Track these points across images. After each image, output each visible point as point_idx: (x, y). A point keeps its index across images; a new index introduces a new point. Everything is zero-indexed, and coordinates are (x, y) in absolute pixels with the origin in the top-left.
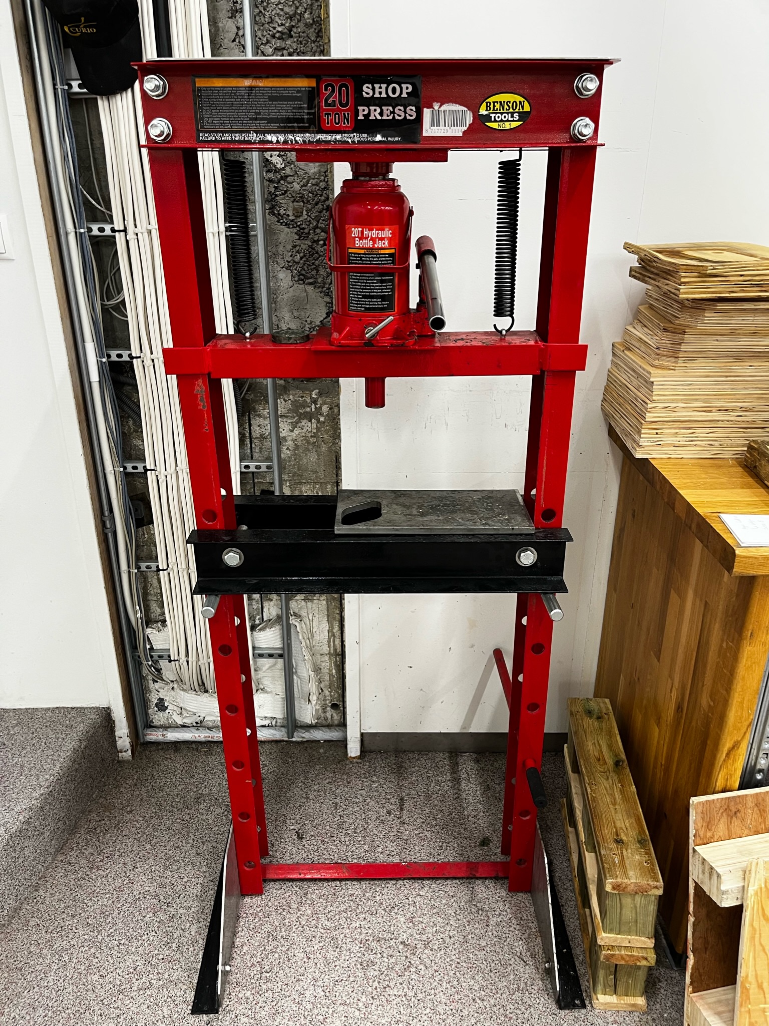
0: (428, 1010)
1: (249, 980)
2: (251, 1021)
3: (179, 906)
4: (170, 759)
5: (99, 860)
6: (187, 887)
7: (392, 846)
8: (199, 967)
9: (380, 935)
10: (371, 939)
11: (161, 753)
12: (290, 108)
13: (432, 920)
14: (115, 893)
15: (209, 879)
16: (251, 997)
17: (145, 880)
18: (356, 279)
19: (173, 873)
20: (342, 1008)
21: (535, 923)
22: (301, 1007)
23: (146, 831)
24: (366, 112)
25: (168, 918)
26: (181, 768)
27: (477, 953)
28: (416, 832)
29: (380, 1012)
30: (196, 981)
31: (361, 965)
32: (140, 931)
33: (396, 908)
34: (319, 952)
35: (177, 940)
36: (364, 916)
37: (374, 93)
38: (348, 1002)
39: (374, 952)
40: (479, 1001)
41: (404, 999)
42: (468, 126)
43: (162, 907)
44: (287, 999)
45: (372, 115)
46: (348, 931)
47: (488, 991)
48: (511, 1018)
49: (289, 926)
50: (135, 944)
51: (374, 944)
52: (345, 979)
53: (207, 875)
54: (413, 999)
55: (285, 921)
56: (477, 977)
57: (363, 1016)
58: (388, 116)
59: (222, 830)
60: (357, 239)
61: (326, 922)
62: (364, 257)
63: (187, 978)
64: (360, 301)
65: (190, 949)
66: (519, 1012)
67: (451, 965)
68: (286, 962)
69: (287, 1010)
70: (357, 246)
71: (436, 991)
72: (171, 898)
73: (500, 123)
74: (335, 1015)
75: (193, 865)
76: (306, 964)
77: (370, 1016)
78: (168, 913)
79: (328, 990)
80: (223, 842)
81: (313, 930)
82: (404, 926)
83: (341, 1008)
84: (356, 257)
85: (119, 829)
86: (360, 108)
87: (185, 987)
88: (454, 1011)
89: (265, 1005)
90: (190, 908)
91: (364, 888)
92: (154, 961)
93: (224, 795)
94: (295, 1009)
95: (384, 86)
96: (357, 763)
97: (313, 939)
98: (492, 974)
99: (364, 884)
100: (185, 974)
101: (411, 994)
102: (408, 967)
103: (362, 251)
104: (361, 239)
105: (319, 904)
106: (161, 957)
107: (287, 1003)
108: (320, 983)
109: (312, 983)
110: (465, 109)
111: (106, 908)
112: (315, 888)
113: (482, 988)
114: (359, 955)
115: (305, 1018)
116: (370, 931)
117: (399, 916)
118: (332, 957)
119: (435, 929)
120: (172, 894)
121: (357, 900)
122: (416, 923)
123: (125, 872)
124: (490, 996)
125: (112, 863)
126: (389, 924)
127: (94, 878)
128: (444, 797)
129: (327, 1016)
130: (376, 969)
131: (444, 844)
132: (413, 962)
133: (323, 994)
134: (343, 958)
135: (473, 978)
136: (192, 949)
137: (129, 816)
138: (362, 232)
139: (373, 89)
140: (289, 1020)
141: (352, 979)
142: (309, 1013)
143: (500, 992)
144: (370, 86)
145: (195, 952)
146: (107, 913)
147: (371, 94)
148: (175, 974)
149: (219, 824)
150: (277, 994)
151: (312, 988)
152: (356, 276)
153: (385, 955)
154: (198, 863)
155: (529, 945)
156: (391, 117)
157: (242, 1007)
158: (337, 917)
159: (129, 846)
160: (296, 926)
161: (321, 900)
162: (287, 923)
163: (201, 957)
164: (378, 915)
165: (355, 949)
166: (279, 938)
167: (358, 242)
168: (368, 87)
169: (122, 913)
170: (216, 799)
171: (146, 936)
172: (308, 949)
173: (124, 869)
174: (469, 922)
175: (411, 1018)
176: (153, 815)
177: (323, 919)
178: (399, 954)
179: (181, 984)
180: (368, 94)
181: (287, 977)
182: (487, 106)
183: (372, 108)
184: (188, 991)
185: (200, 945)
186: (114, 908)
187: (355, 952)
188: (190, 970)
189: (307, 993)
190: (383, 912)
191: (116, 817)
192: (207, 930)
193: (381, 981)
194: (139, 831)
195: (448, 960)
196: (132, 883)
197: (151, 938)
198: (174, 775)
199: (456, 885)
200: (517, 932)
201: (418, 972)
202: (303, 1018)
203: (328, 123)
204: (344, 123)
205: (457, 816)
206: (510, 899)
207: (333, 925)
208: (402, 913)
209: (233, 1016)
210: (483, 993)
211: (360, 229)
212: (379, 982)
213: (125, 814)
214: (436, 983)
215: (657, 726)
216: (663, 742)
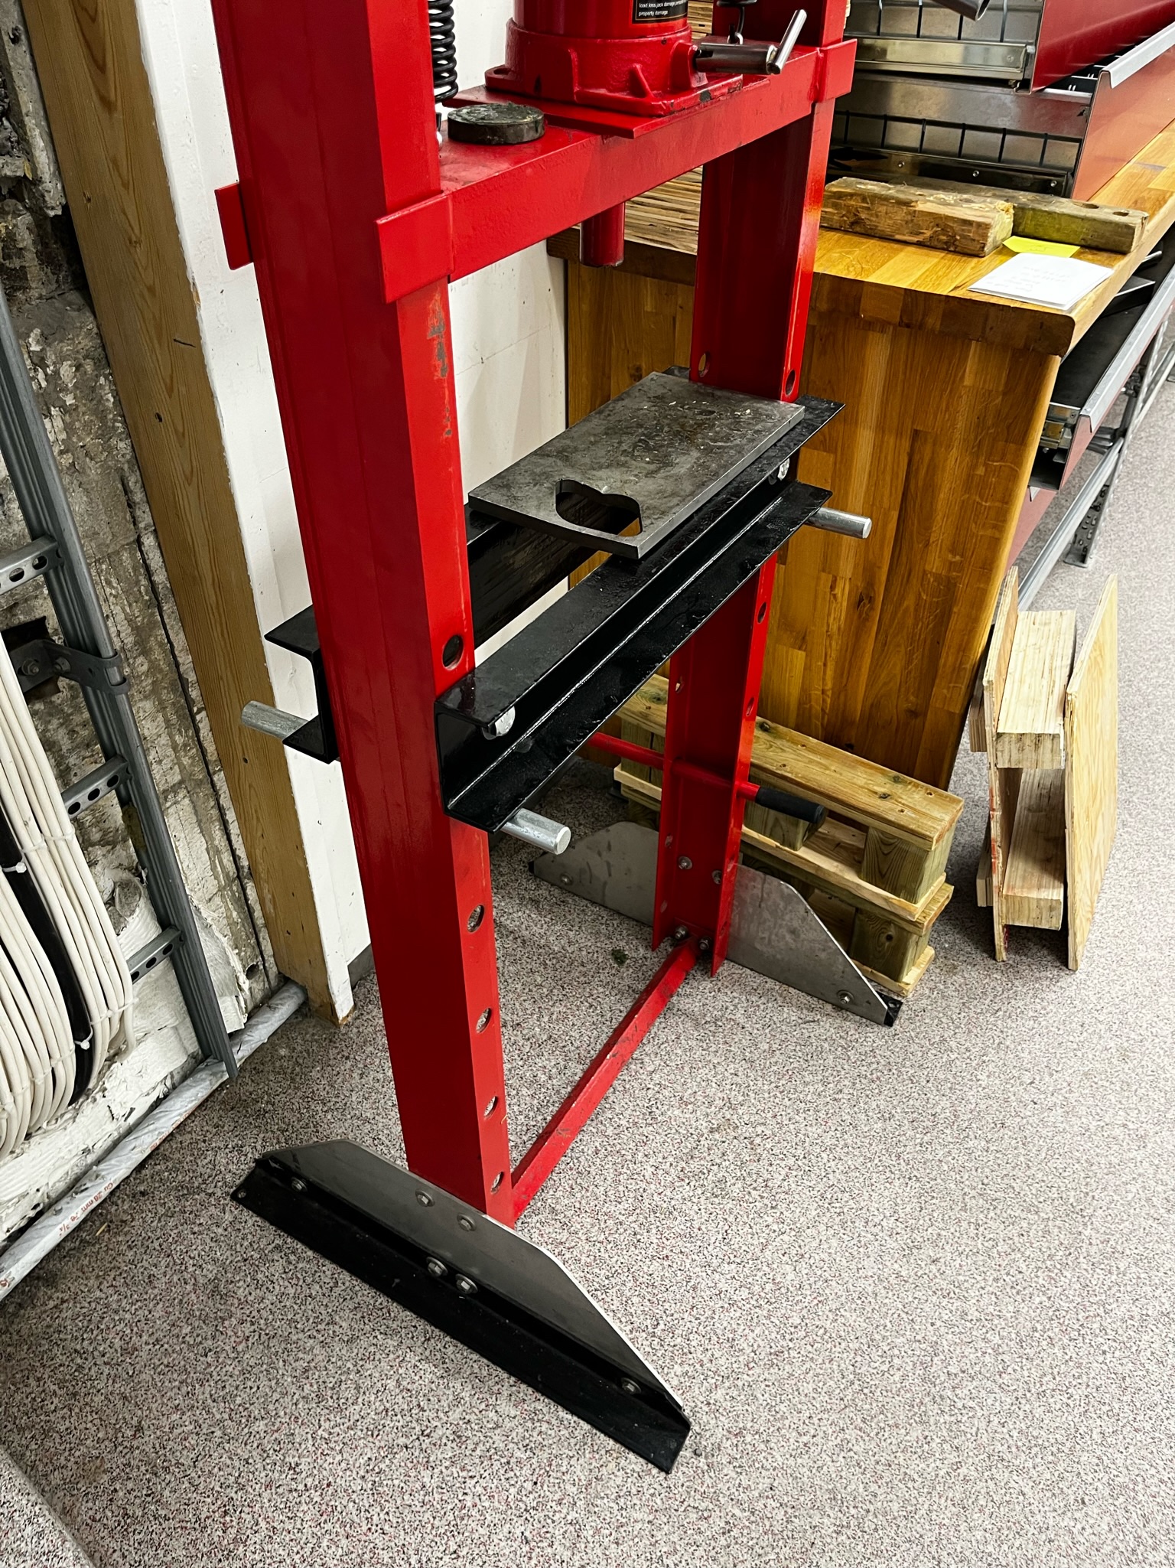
0: (824, 1155)
1: (655, 1358)
2: (727, 1384)
3: (441, 1415)
4: (63, 1301)
5: (220, 1533)
6: (409, 1387)
7: (549, 1059)
8: (586, 1427)
9: (684, 1151)
10: (684, 1164)
11: (30, 1312)
13: (698, 1080)
14: (328, 1526)
15: (419, 1343)
16: (687, 1368)
17: (339, 1457)
19: (360, 1400)
20: (770, 1253)
21: (768, 980)
22: (740, 1305)
23: (218, 1416)
25: (454, 1445)
26: (111, 1291)
27: (773, 1060)
28: (546, 1019)
29: (799, 1210)
30: (611, 1442)
31: (716, 1196)
32: (450, 1506)
33: (654, 1109)
34: (664, 1240)
35: (511, 1446)
36: (640, 1154)
38: (764, 1241)
39: (705, 1171)
40: (840, 1096)
41: (794, 1173)
43: (424, 1446)
44: (717, 1317)
46: (653, 1187)
47: (831, 1078)
48: (878, 1078)
49: (595, 1260)
50: (474, 1525)
51: (694, 1165)
52: (727, 1227)
53: (410, 1342)
54: (800, 1163)
55: (583, 1262)
56: (807, 1080)
57: (793, 1233)
59: (327, 1280)
61: (621, 1206)
63: (597, 1456)
65: (543, 1429)
66: (874, 1066)
67: (775, 1096)
68: (656, 1291)
69: (735, 1326)
71: (803, 1132)
72: (414, 1424)
74: (775, 1266)
75: (369, 1358)
76: (675, 1265)
77: (798, 1225)
78: (444, 1440)
79: (732, 1256)
80: (357, 1288)
81: (622, 1230)
82: (687, 1116)
83: (767, 1253)
85: (165, 1469)
87: (611, 1466)
88: (839, 1128)
89: (710, 1352)
90: (458, 1400)
91: (594, 1130)
92: (530, 1501)
93: (246, 1243)
94: (738, 1314)
96: (357, 1018)
97: (639, 1237)
98: (811, 1063)
99: (590, 1127)
100: (588, 1456)
101: (791, 1161)
102: (751, 1143)
105: (583, 1202)
106: (529, 1485)
107: (724, 1321)
108: (715, 1262)
109: (709, 1272)
111: (353, 1556)
112: (551, 1192)
113: (825, 1083)
114: (699, 1191)
115: (760, 1307)
116: (671, 1159)
117: (669, 1113)
118: (682, 1227)
119: (714, 1085)
120: (409, 1419)
121: (609, 1149)
122: (693, 1100)
123: (291, 1491)
124: (839, 1081)
125: (247, 1510)
126: (674, 1131)
127: (257, 1557)
128: (511, 955)
129: (771, 1276)
130: (733, 1181)
131: (590, 1000)
132: (747, 1135)
133: (733, 1266)
134: (692, 1213)
135: (806, 1084)
136: (545, 1426)
137: (149, 1438)
140: (753, 1331)
141: (731, 1219)
142: (755, 1298)
143: (839, 1068)
145: (554, 1421)
146: (367, 1557)
148: (578, 1473)
149: (309, 1280)
150: (701, 1328)
151: (717, 1276)
153: (718, 1161)
154: (372, 1349)
155: (794, 1002)
157: (696, 1389)
158: (621, 1188)
159: (229, 1462)
160: (602, 1250)
161: (579, 1195)
162: (588, 1260)
163: (569, 1416)
164: (651, 1137)
165: (687, 1191)
166: (607, 1282)
169: (386, 1527)
170: (246, 1260)
171: (468, 1498)
172: (650, 1252)
173: (280, 1490)
174: (726, 1043)
175: (825, 1179)
176: (184, 1389)
177: (613, 1208)
178: (726, 1144)
179: (604, 1470)
181: (681, 1301)
184: (623, 1463)
185: (545, 1410)
186: (364, 1538)
187: (691, 1194)
188: (585, 1444)
189: (722, 1286)
190: (651, 1128)
191: (129, 1464)
192: (523, 1386)
193: (755, 1185)
194: (205, 1431)
195: (766, 1095)
196: (329, 1485)
197: (479, 1490)
198: (116, 1312)
199: (663, 1025)
200: (770, 1005)
201: (765, 1137)
202: (757, 1310)
205: (554, 961)
206: (720, 984)
207: (630, 1200)
208: (666, 1107)
209: (706, 1409)
210: (831, 1085)
212: (755, 1189)
213: (135, 1443)
214: (792, 1127)
215: (800, 649)
216: (820, 663)
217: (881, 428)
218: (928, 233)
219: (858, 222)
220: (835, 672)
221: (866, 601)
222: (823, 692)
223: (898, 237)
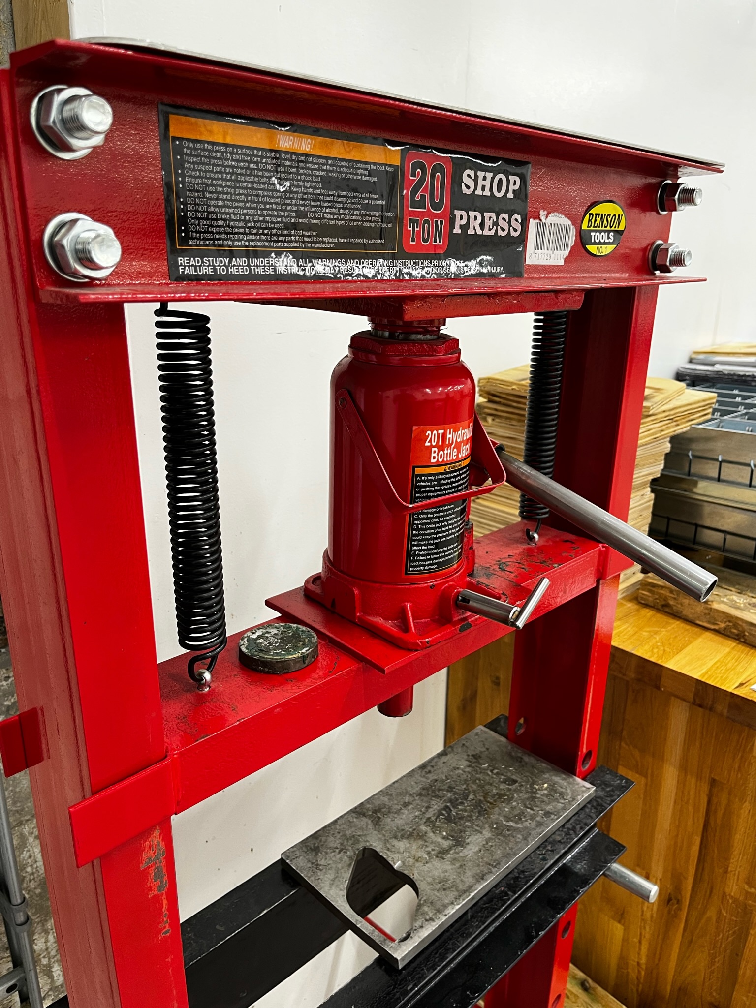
12: (357, 206)
18: (428, 518)
24: (464, 222)
37: (476, 188)
42: (569, 249)
45: (471, 226)
58: (490, 230)
60: (433, 449)
62: (443, 479)
64: (429, 555)
70: (433, 461)
73: (598, 246)
84: (431, 481)
86: (458, 213)
95: (489, 175)
103: (441, 469)
104: (441, 448)
110: (570, 223)
138: (444, 435)
139: (476, 180)
144: (472, 173)
147: (472, 189)
152: (427, 513)
156: (492, 233)
167: (435, 455)
168: (469, 176)
180: (468, 187)
182: (590, 220)
183: (472, 214)
203: (413, 241)
204: (435, 241)
211: (441, 432)
215: (619, 922)
216: (636, 940)
217: (684, 768)
218: (722, 625)
219: (667, 605)
220: (648, 950)
221: (674, 901)
222: (638, 964)
223: (698, 622)
